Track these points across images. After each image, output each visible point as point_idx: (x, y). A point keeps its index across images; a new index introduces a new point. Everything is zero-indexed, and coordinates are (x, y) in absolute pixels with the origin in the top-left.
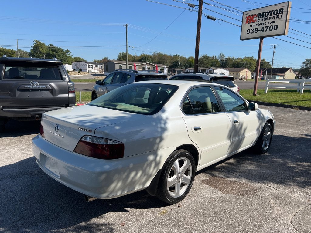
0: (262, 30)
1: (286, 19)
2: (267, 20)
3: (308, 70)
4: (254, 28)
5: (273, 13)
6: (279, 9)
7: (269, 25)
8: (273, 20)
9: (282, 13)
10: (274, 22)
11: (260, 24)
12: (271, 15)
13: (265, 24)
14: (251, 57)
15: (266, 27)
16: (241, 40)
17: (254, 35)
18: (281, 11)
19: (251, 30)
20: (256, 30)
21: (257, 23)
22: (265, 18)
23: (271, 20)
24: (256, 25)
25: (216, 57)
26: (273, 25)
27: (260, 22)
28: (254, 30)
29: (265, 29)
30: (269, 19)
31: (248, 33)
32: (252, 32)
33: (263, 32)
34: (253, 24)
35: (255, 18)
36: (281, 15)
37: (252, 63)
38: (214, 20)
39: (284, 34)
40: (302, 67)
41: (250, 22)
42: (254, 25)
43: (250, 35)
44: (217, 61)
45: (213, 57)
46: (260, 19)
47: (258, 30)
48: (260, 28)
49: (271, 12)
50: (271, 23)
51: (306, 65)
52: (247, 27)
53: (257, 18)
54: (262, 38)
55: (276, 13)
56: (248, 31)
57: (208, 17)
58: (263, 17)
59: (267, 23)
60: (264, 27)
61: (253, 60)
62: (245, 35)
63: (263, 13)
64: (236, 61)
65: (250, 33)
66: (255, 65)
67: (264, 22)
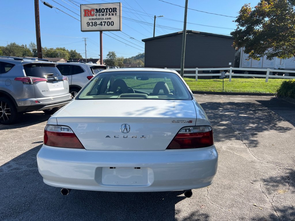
0: (101, 24)
1: (120, 16)
2: (104, 16)
3: (112, 61)
4: (94, 21)
5: (108, 10)
6: (113, 8)
7: (107, 21)
8: (109, 17)
9: (116, 12)
10: (110, 19)
11: (99, 19)
12: (107, 12)
13: (103, 19)
14: (63, 48)
15: (104, 22)
16: (82, 31)
17: (94, 28)
18: (115, 10)
19: (91, 23)
20: (95, 24)
21: (95, 17)
22: (102, 14)
23: (108, 16)
24: (95, 19)
25: (26, 45)
26: (110, 21)
27: (98, 17)
28: (94, 24)
29: (103, 24)
30: (106, 15)
31: (88, 25)
32: (92, 25)
33: (102, 26)
34: (91, 17)
35: (92, 13)
36: (115, 14)
37: (65, 53)
38: (51, 7)
39: (120, 30)
40: (107, 58)
41: (89, 15)
42: (93, 19)
43: (90, 28)
44: (29, 51)
45: (23, 45)
46: (98, 14)
47: (97, 24)
48: (98, 22)
49: (107, 9)
50: (107, 19)
51: (110, 57)
52: (86, 19)
53: (95, 13)
54: (101, 32)
55: (111, 11)
56: (88, 23)
57: (44, 3)
58: (100, 12)
59: (104, 19)
60: (103, 22)
61: (66, 50)
62: (85, 27)
63: (100, 9)
64: (49, 51)
65: (90, 26)
66: (68, 56)
67: (101, 17)
